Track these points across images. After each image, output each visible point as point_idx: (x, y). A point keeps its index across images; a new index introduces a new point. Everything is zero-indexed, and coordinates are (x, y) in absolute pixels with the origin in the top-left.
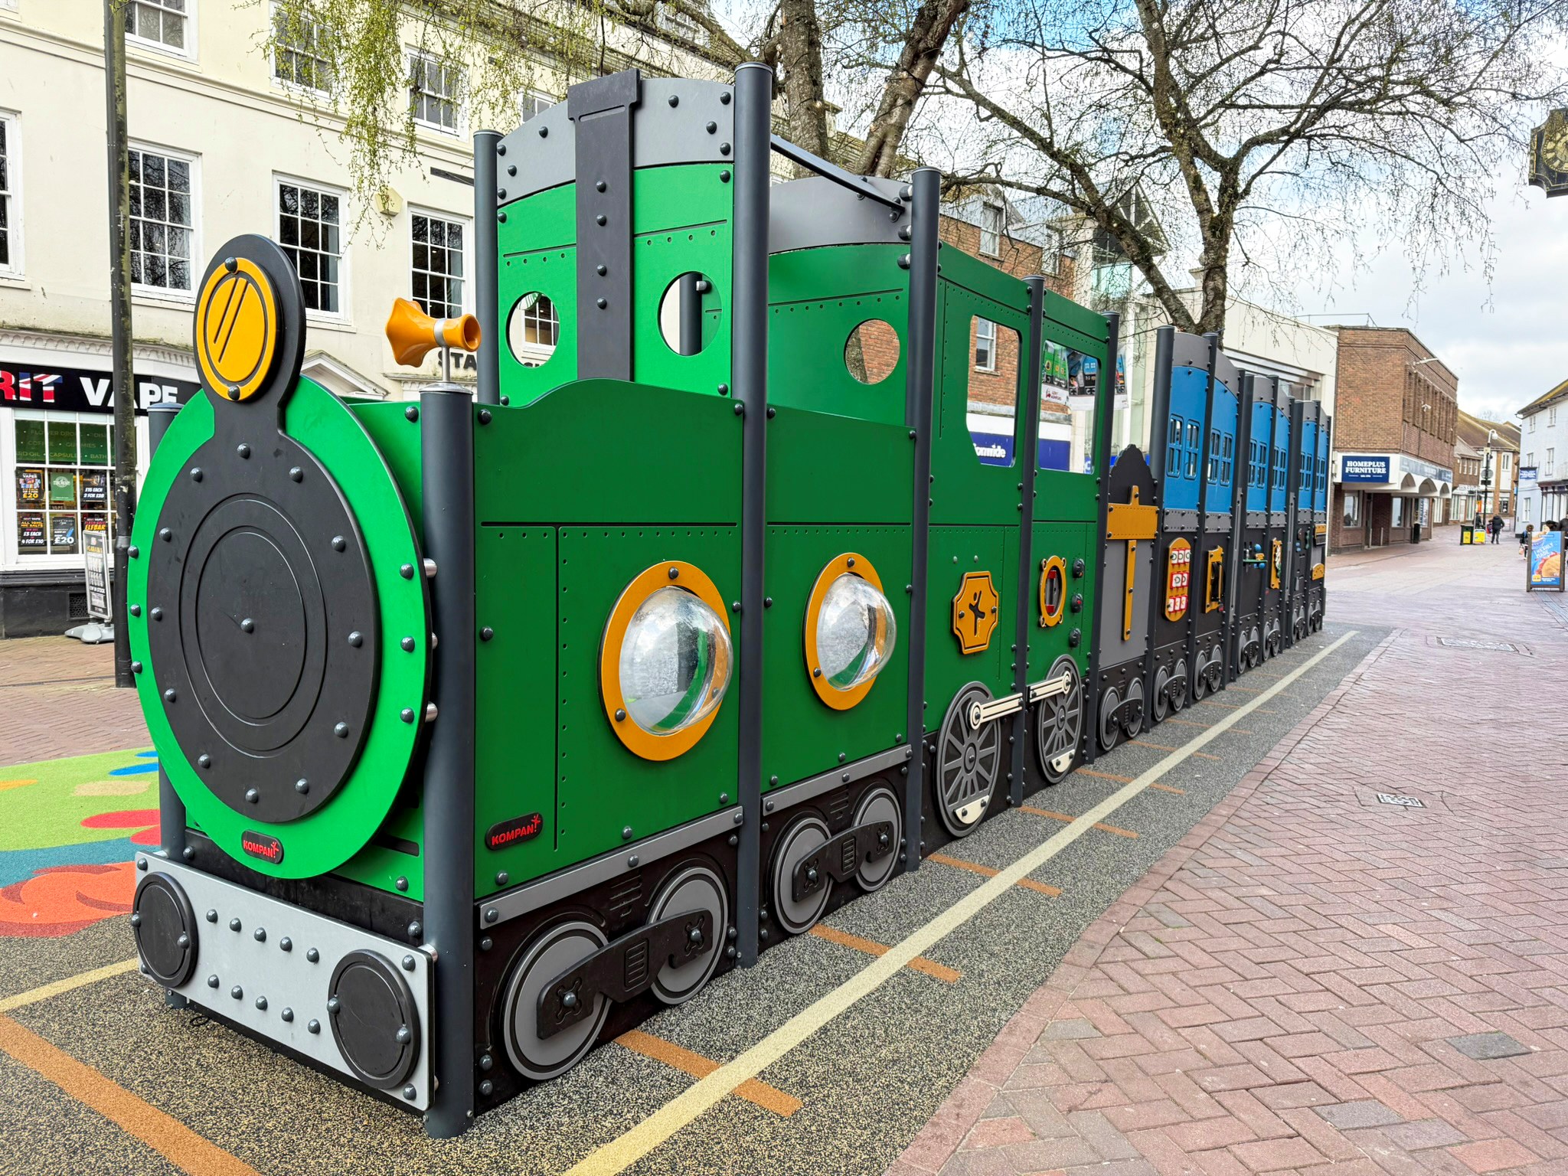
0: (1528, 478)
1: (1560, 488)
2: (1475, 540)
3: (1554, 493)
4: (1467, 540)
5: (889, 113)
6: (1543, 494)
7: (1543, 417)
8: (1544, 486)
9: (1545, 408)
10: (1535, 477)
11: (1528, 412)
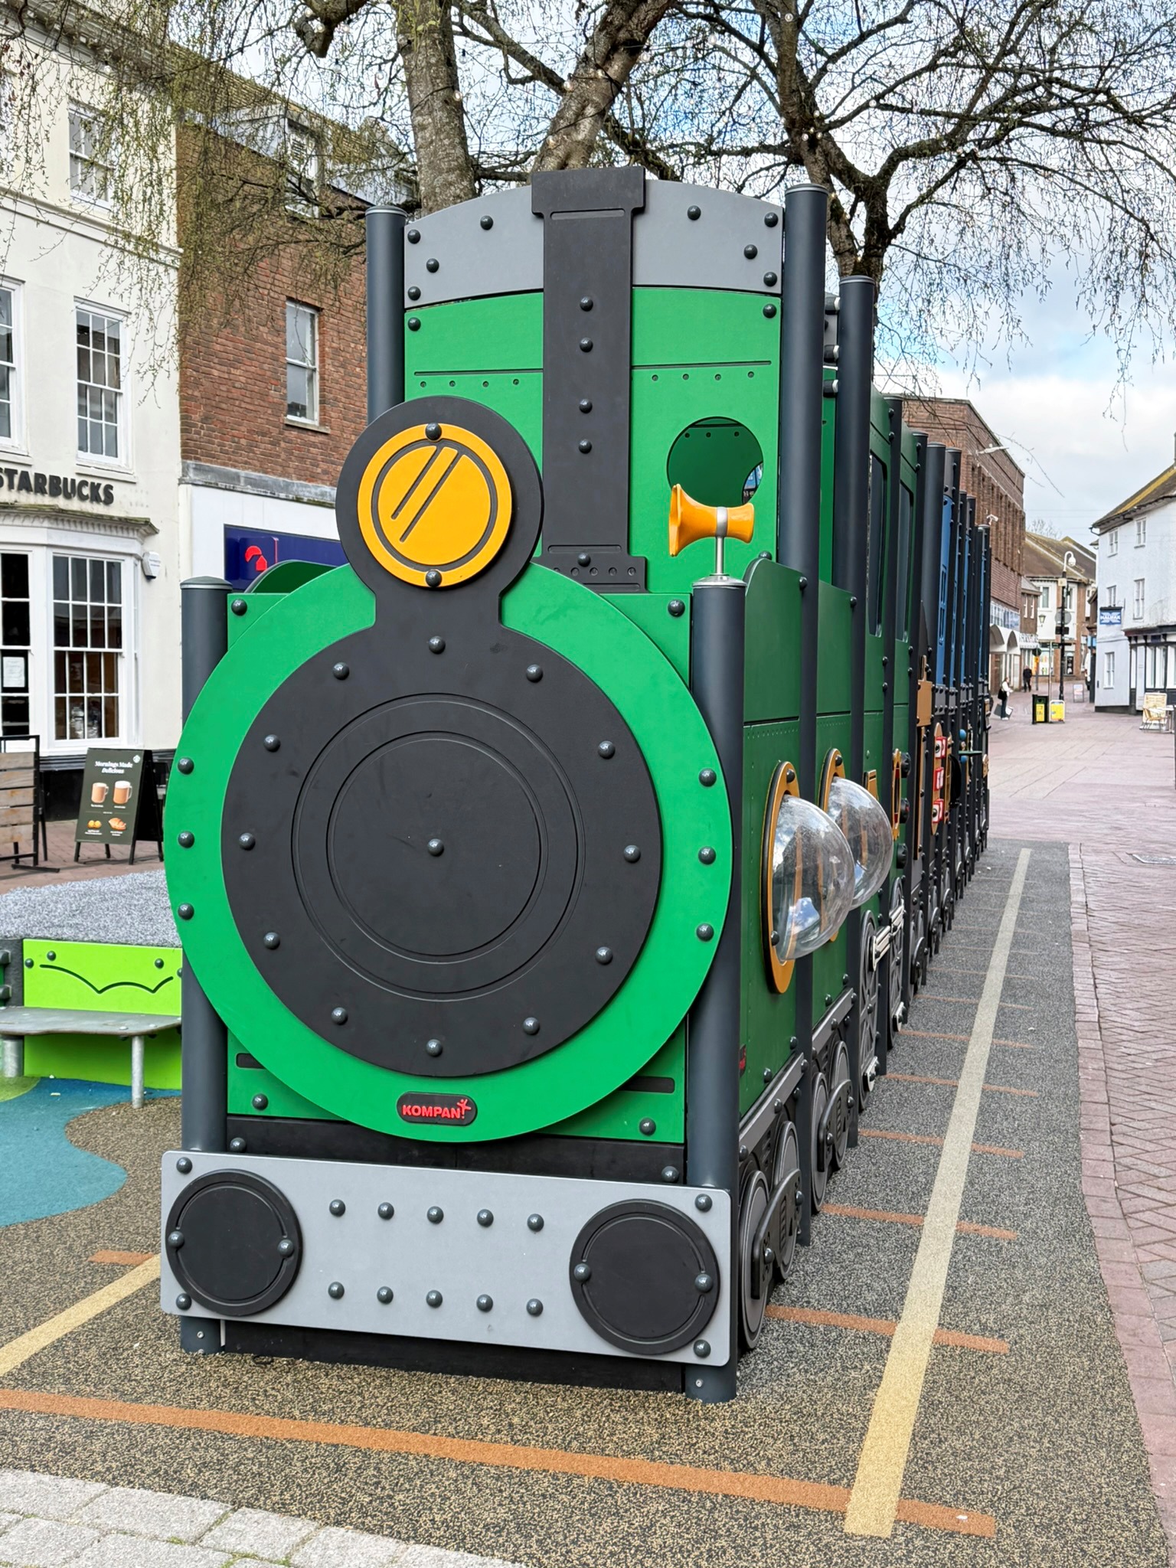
0: (1111, 623)
1: (1154, 637)
2: (1052, 717)
3: (1146, 645)
4: (1040, 717)
5: (574, 125)
6: (1132, 647)
7: (1127, 533)
8: (1133, 635)
9: (1130, 519)
10: (1120, 622)
11: (1107, 524)
